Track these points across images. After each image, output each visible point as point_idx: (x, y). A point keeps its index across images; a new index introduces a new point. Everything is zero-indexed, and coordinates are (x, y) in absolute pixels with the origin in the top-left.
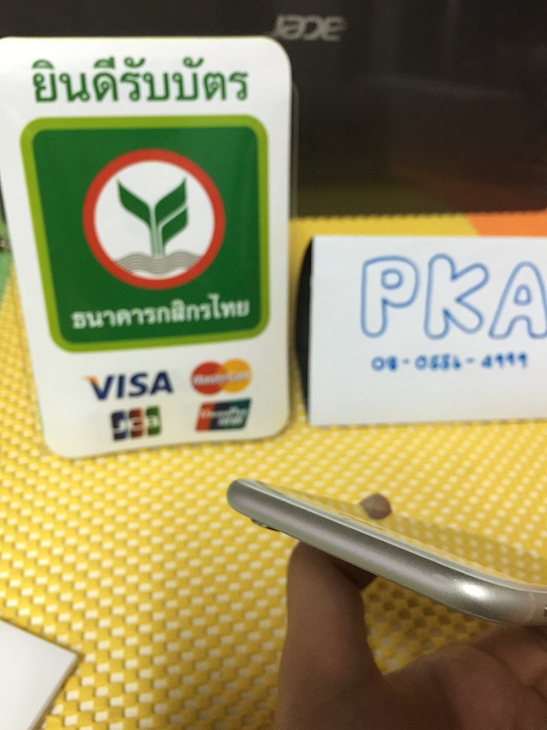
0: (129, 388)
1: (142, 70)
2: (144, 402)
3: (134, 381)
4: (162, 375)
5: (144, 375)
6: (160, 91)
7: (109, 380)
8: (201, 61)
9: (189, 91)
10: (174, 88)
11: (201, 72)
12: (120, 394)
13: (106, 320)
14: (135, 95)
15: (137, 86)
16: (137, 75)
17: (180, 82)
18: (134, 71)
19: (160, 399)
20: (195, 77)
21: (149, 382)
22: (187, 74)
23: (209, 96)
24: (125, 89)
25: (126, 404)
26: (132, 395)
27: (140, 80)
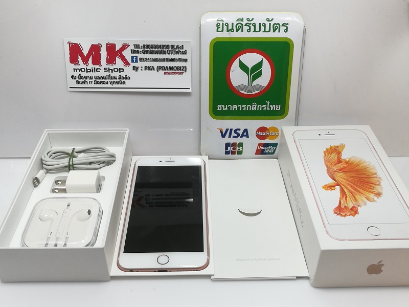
0: (233, 134)
1: (252, 22)
2: (238, 140)
3: (235, 131)
4: (246, 130)
5: (239, 130)
6: (257, 29)
7: (227, 130)
8: (272, 19)
9: (267, 29)
10: (262, 28)
11: (272, 23)
12: (230, 137)
13: (229, 108)
14: (249, 30)
15: (250, 27)
16: (251, 24)
17: (265, 26)
18: (249, 22)
19: (244, 140)
20: (270, 24)
21: (240, 132)
22: (267, 24)
23: (274, 31)
24: (246, 28)
25: (232, 140)
26: (234, 137)
27: (251, 25)
